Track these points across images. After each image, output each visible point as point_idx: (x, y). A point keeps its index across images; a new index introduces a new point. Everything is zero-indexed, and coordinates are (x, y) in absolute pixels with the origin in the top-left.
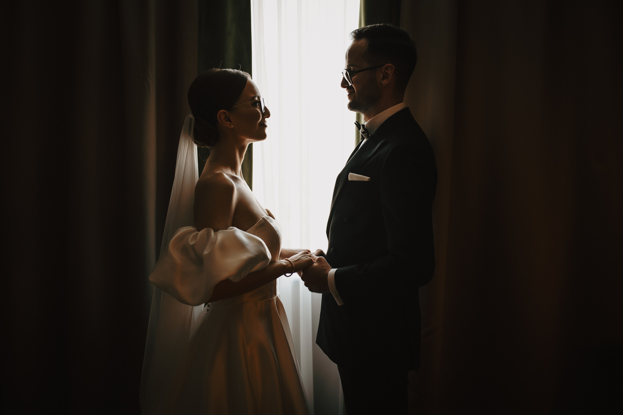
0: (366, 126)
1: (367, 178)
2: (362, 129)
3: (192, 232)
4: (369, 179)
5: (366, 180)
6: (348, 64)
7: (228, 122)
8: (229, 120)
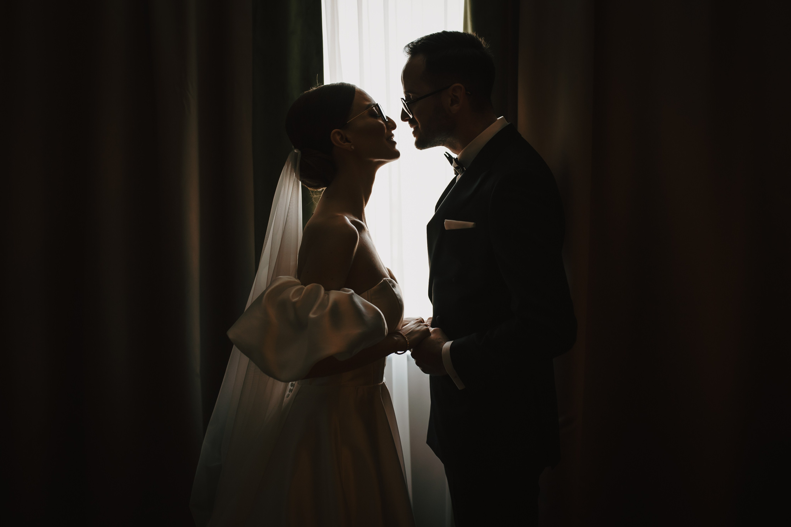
0: (459, 159)
1: (471, 224)
2: (454, 163)
3: (296, 284)
4: (474, 225)
5: (470, 227)
6: (405, 90)
7: (347, 143)
8: (347, 140)
